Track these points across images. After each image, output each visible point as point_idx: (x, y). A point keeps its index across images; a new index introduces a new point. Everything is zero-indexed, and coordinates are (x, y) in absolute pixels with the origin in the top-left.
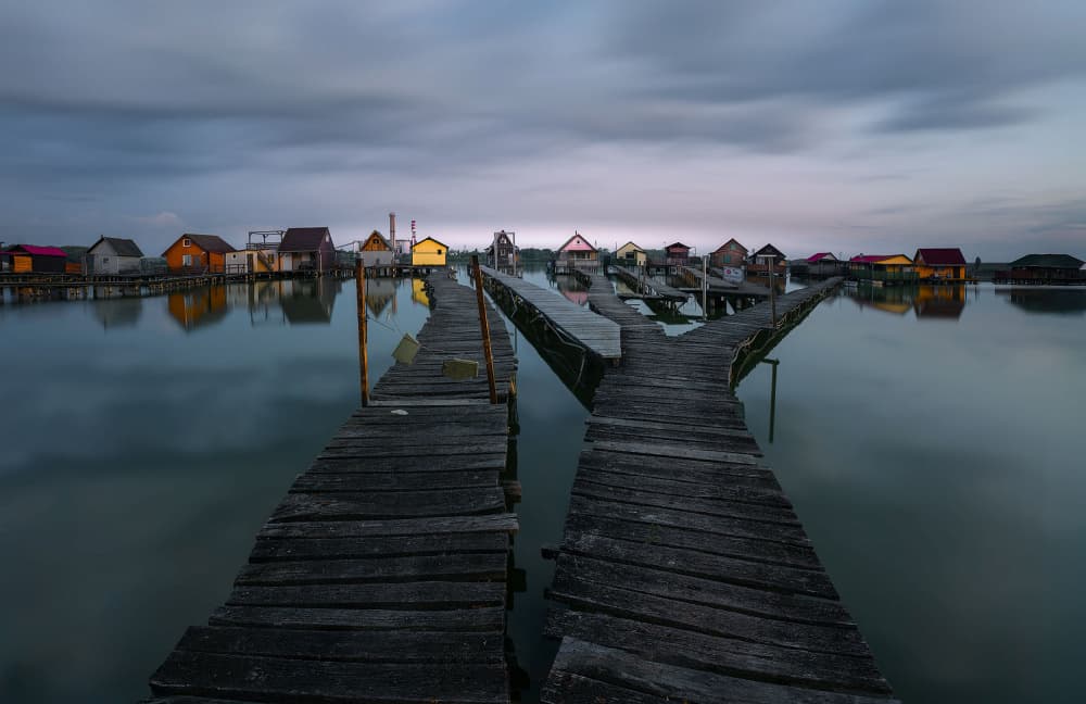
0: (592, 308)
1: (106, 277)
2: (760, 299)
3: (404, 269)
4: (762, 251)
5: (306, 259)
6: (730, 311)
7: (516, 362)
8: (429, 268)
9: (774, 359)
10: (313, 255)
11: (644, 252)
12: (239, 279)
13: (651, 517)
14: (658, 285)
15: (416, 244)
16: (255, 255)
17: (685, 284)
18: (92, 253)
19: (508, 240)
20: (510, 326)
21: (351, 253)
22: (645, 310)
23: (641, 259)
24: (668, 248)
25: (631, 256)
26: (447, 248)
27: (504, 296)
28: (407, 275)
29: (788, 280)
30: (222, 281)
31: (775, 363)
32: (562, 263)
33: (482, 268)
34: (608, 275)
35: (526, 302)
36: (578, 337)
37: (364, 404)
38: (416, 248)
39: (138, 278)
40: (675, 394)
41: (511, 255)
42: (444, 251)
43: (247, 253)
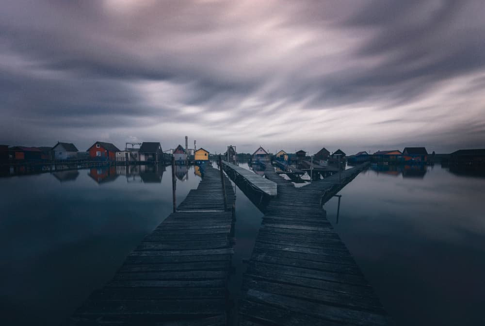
0: (266, 177)
1: (61, 161)
2: (334, 172)
3: (191, 161)
4: (336, 153)
5: (151, 156)
6: (322, 178)
7: (235, 197)
8: (201, 161)
9: (340, 195)
10: (154, 155)
11: (288, 154)
12: (122, 164)
13: (287, 249)
14: (293, 168)
15: (196, 151)
16: (129, 154)
17: (304, 168)
18: (54, 150)
19: (233, 149)
20: (233, 184)
21: (170, 154)
22: (287, 178)
23: (286, 157)
24: (297, 153)
25: (282, 156)
26: (209, 153)
27: (231, 173)
28: (192, 164)
29: (346, 165)
30: (114, 164)
31: (340, 196)
32: (254, 159)
33: (223, 161)
34: (273, 165)
35: (240, 175)
36: (260, 188)
37: (174, 212)
38: (196, 153)
39: (76, 161)
40: (298, 208)
41: (234, 156)
42: (207, 154)
43: (125, 152)
